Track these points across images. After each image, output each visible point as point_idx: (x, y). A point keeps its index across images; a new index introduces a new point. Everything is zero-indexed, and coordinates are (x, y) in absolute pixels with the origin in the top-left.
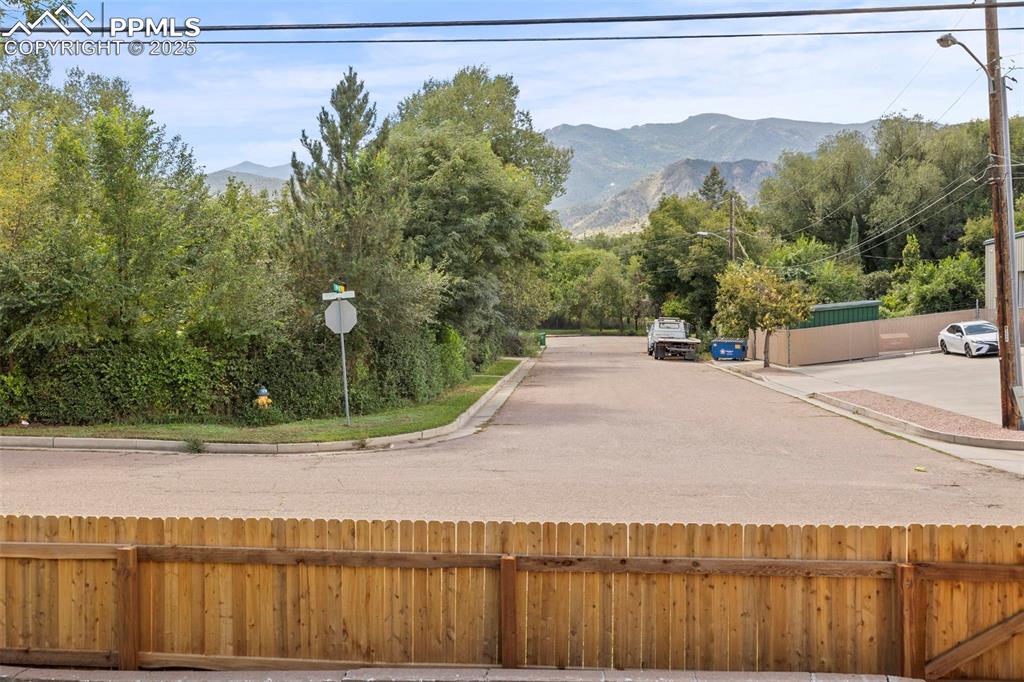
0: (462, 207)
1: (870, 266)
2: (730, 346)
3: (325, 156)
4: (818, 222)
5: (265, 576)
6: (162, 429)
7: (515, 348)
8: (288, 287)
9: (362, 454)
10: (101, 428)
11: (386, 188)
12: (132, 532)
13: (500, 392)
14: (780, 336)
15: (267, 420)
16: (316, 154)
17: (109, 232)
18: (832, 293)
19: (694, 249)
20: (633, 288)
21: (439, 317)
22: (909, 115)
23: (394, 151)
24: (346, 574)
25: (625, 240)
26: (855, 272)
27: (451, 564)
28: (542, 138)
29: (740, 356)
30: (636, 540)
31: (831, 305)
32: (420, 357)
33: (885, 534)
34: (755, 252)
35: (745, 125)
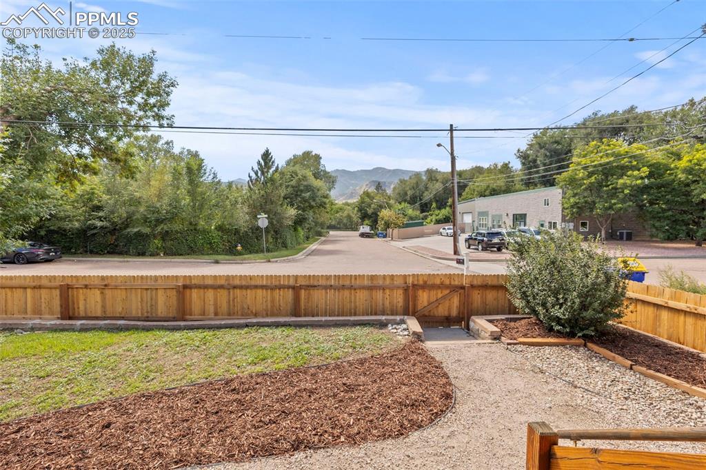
0: (302, 191)
1: (422, 211)
2: (382, 234)
3: (259, 175)
4: (409, 199)
5: (224, 293)
6: (206, 257)
7: (320, 234)
8: (247, 213)
9: (269, 263)
10: (187, 256)
11: (278, 184)
12: (182, 279)
13: (314, 246)
14: (396, 231)
15: (240, 254)
16: (256, 173)
17: (190, 196)
18: (411, 218)
19: (372, 205)
20: (356, 217)
21: (294, 223)
22: (434, 169)
23: (280, 173)
24: (249, 291)
25: (354, 203)
26: (418, 213)
27: (280, 287)
28: (329, 173)
29: (385, 236)
30: (335, 279)
31: (411, 222)
32: (289, 236)
33: (405, 276)
34: (390, 207)
35: (390, 171)
